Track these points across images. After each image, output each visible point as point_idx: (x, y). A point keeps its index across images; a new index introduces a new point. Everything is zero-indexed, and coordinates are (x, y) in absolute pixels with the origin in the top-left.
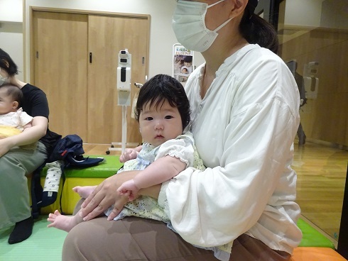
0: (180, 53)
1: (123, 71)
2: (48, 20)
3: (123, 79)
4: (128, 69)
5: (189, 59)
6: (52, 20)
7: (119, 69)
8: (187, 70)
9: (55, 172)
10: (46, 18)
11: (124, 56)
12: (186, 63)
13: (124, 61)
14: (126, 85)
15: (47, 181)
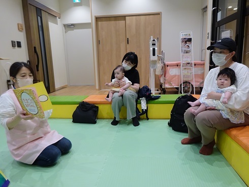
0: (184, 37)
1: (154, 50)
2: (104, 22)
3: (154, 54)
4: (156, 49)
5: (190, 40)
6: (106, 22)
7: (151, 49)
8: (188, 46)
9: (144, 101)
10: (103, 21)
11: (154, 42)
12: (188, 42)
13: (154, 44)
14: (155, 58)
15: (142, 105)
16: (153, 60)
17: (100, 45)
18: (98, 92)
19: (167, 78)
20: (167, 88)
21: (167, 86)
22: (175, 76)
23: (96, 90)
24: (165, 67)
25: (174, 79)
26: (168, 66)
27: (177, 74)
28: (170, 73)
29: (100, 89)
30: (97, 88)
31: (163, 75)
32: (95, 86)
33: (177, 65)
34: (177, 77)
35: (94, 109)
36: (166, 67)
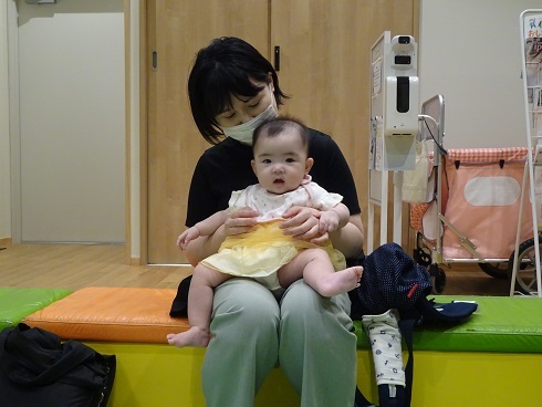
1: (403, 84)
3: (403, 105)
4: (413, 79)
7: (392, 79)
9: (388, 336)
11: (403, 50)
13: (403, 60)
14: (409, 122)
15: (379, 360)
16: (400, 129)
17: (159, 74)
18: (136, 272)
19: (453, 219)
20: (451, 265)
21: (453, 254)
22: (492, 209)
23: (132, 263)
24: (445, 168)
25: (486, 223)
26: (457, 164)
27: (501, 201)
28: (469, 198)
29: (147, 258)
30: (135, 254)
31: (437, 207)
32: (124, 246)
33: (502, 163)
34: (498, 215)
35: (85, 374)
36: (451, 170)
